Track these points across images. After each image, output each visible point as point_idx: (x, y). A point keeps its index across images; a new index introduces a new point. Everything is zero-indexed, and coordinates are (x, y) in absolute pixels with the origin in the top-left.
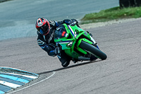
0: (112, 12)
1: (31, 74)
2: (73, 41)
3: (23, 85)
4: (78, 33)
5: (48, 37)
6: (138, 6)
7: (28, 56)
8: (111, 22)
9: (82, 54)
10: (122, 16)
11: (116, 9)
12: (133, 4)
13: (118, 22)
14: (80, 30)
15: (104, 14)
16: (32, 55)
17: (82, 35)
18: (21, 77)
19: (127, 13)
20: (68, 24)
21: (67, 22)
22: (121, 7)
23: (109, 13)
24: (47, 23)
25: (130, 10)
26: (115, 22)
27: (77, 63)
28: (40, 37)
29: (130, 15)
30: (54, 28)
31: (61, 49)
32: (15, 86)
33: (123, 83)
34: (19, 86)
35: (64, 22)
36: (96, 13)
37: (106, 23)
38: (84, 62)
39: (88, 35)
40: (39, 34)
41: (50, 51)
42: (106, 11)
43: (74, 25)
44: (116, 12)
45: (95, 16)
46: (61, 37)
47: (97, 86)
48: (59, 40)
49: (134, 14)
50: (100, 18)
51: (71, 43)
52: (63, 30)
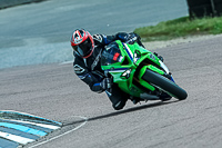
0: (178, 25)
1: (49, 122)
2: (131, 68)
3: (37, 139)
4: (139, 56)
6: (219, 15)
7: (45, 94)
8: (175, 42)
11: (184, 20)
12: (210, 13)
13: (187, 41)
14: (142, 50)
15: (164, 28)
16: (51, 92)
17: (147, 59)
18: (34, 127)
19: (200, 27)
20: (123, 41)
22: (191, 17)
23: (173, 26)
25: (205, 22)
26: (181, 40)
28: (78, 61)
29: (206, 30)
30: (101, 46)
31: (112, 81)
32: (24, 141)
33: (195, 137)
34: (31, 140)
35: (117, 37)
36: (152, 27)
37: (168, 43)
41: (94, 83)
42: (168, 24)
43: (133, 43)
44: (184, 25)
45: (150, 30)
46: (113, 62)
48: (109, 66)
49: (212, 28)
50: (157, 34)
51: (128, 72)
52: (116, 50)
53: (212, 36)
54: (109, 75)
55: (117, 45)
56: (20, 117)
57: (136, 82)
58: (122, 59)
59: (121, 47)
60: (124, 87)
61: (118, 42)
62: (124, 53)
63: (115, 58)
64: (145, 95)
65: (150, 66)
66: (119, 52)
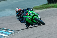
0: (45, 6)
2: (31, 17)
4: (33, 14)
5: (20, 15)
6: (55, 3)
8: (44, 10)
9: (35, 23)
10: (49, 7)
11: (46, 4)
12: (53, 3)
13: (47, 10)
15: (41, 7)
16: (12, 23)
20: (29, 10)
21: (28, 9)
22: (48, 4)
23: (43, 6)
24: (20, 10)
25: (52, 5)
26: (46, 10)
27: (32, 26)
28: (17, 15)
29: (52, 7)
30: (23, 11)
31: (26, 20)
33: (49, 34)
35: (27, 9)
38: (35, 26)
39: (37, 15)
40: (17, 14)
42: (42, 5)
43: (31, 11)
44: (46, 6)
45: (38, 7)
46: (26, 15)
47: (39, 36)
49: (54, 6)
51: (30, 18)
52: (27, 12)
53: (53, 9)
54: (25, 19)
55: (27, 11)
56: (4, 29)
57: (32, 20)
58: (28, 15)
59: (28, 12)
60: (29, 22)
61: (27, 10)
62: (29, 13)
63: (27, 14)
64: (34, 24)
65: (35, 16)
66: (28, 13)
